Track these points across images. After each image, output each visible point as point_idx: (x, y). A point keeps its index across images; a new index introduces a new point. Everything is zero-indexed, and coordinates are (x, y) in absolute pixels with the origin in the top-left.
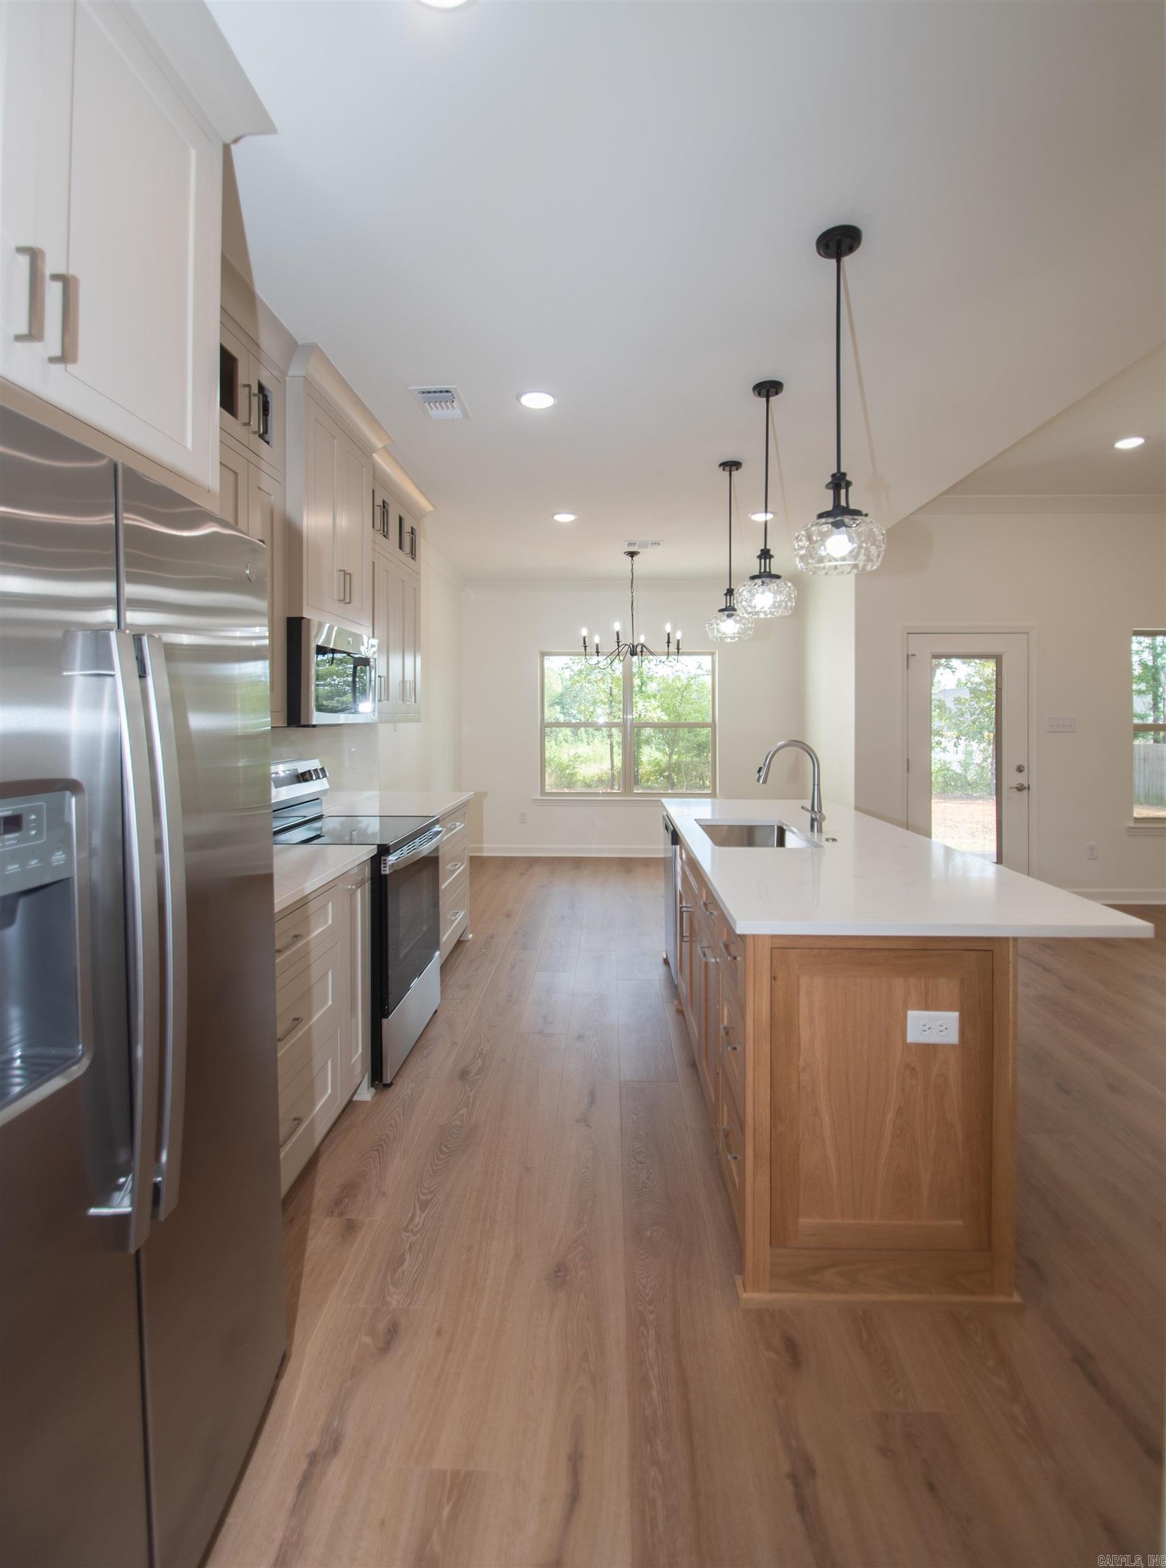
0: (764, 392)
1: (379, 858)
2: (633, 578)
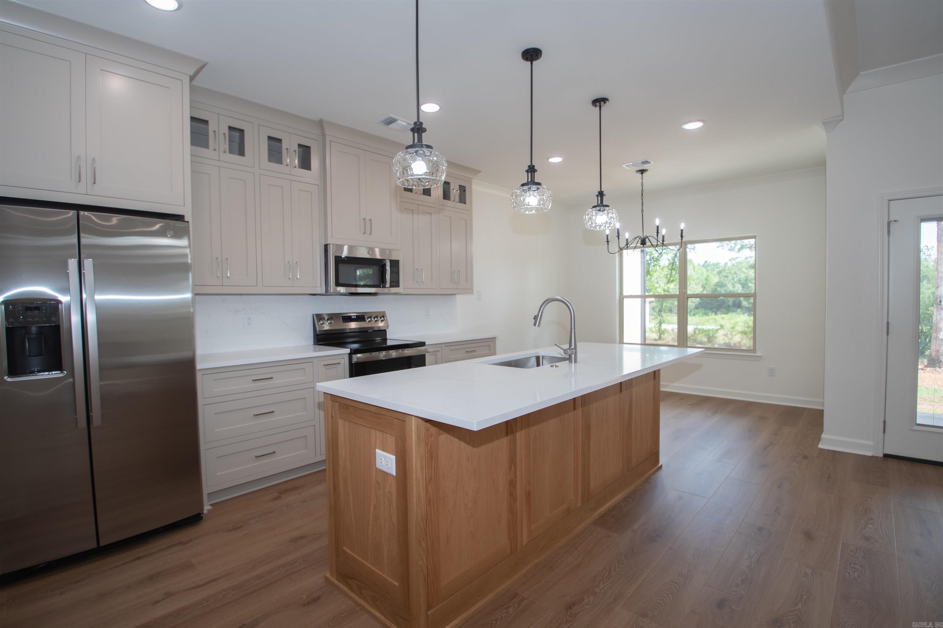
0: (529, 56)
1: (350, 355)
2: (642, 189)
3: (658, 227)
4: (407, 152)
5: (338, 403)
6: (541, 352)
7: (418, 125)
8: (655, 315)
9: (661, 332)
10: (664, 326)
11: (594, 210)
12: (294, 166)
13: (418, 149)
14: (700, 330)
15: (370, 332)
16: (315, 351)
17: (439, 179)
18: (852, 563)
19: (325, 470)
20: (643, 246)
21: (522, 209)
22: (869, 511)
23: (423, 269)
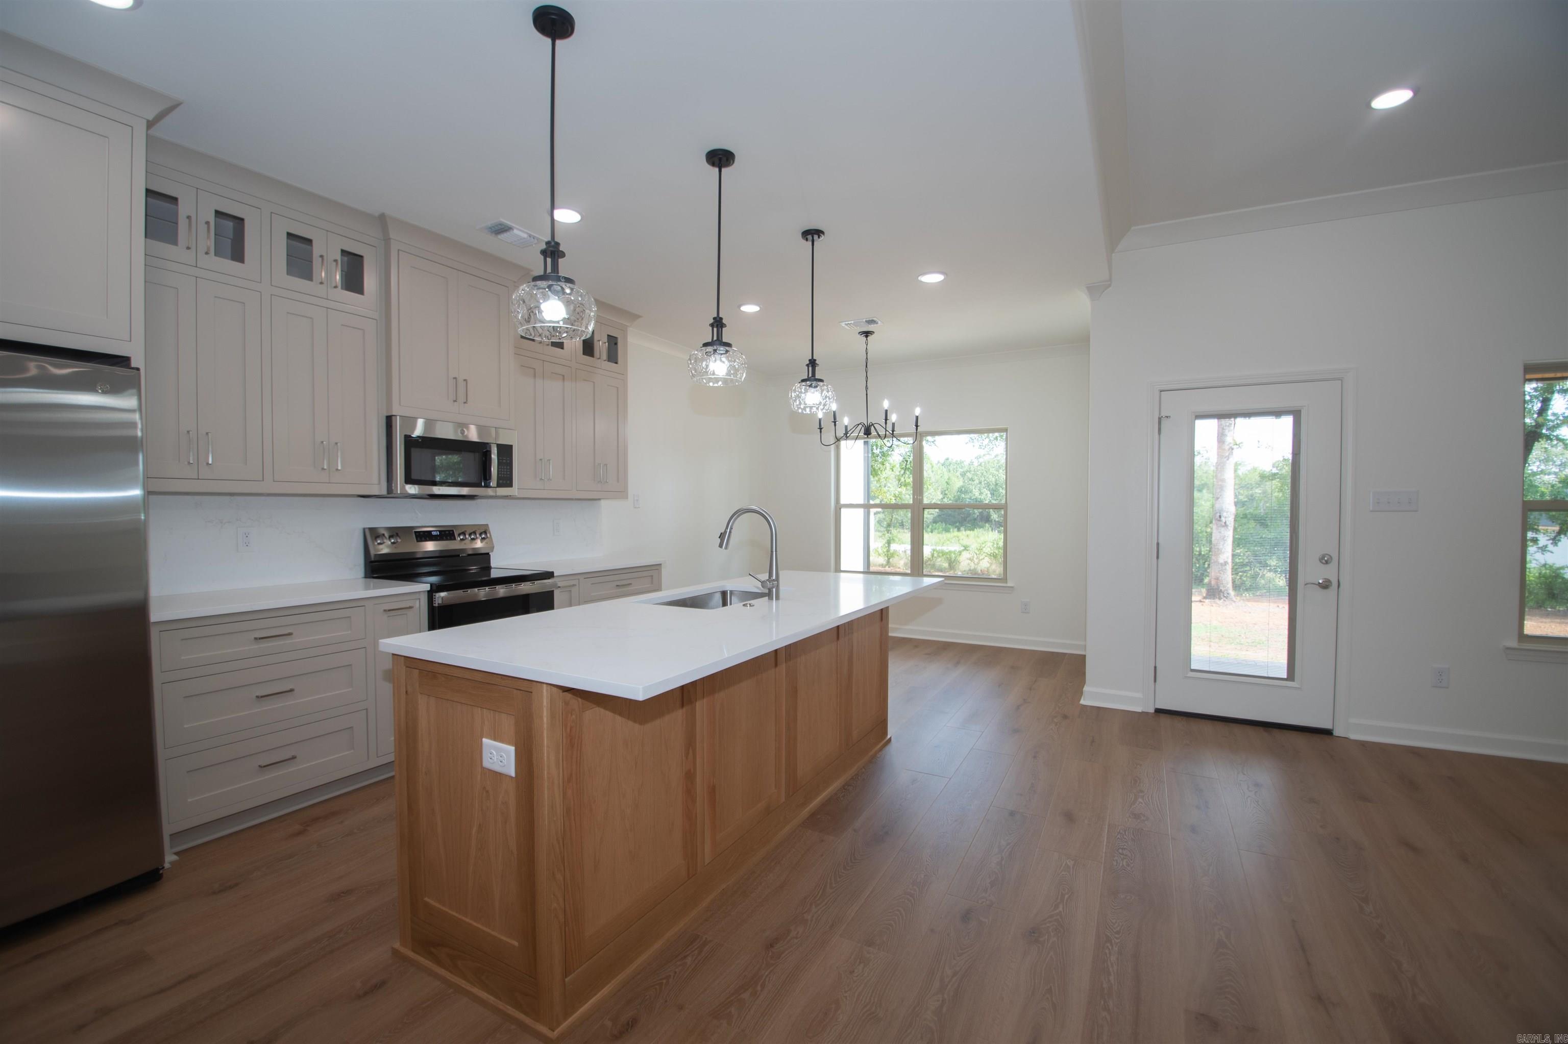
0: (716, 160)
1: (431, 594)
2: (867, 358)
3: (886, 411)
4: (536, 286)
5: (418, 670)
6: (729, 586)
7: (553, 247)
8: (881, 531)
9: (889, 555)
10: (894, 547)
11: (803, 385)
12: (334, 285)
13: (553, 283)
14: (939, 553)
15: (462, 556)
16: (367, 588)
17: (584, 330)
18: (1120, 848)
19: (393, 777)
20: (868, 437)
21: (705, 378)
22: (1138, 781)
23: (550, 460)
